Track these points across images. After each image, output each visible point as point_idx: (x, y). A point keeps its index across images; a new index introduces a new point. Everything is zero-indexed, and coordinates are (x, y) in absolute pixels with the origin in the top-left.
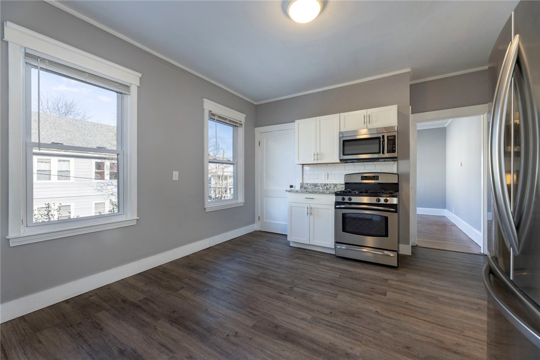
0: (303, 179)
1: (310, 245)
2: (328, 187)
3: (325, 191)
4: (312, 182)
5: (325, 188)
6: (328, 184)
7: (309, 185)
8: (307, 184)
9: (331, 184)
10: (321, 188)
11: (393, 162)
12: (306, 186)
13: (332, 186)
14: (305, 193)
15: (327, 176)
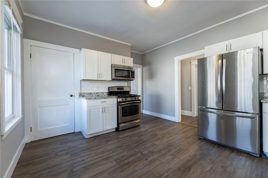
0: (81, 90)
1: (104, 131)
2: (99, 95)
3: (97, 97)
4: (88, 92)
5: (97, 95)
6: (98, 93)
7: (86, 93)
8: (85, 93)
9: (100, 93)
10: (94, 95)
11: (126, 82)
12: (84, 94)
13: (101, 94)
14: (101, 99)
15: (97, 88)
